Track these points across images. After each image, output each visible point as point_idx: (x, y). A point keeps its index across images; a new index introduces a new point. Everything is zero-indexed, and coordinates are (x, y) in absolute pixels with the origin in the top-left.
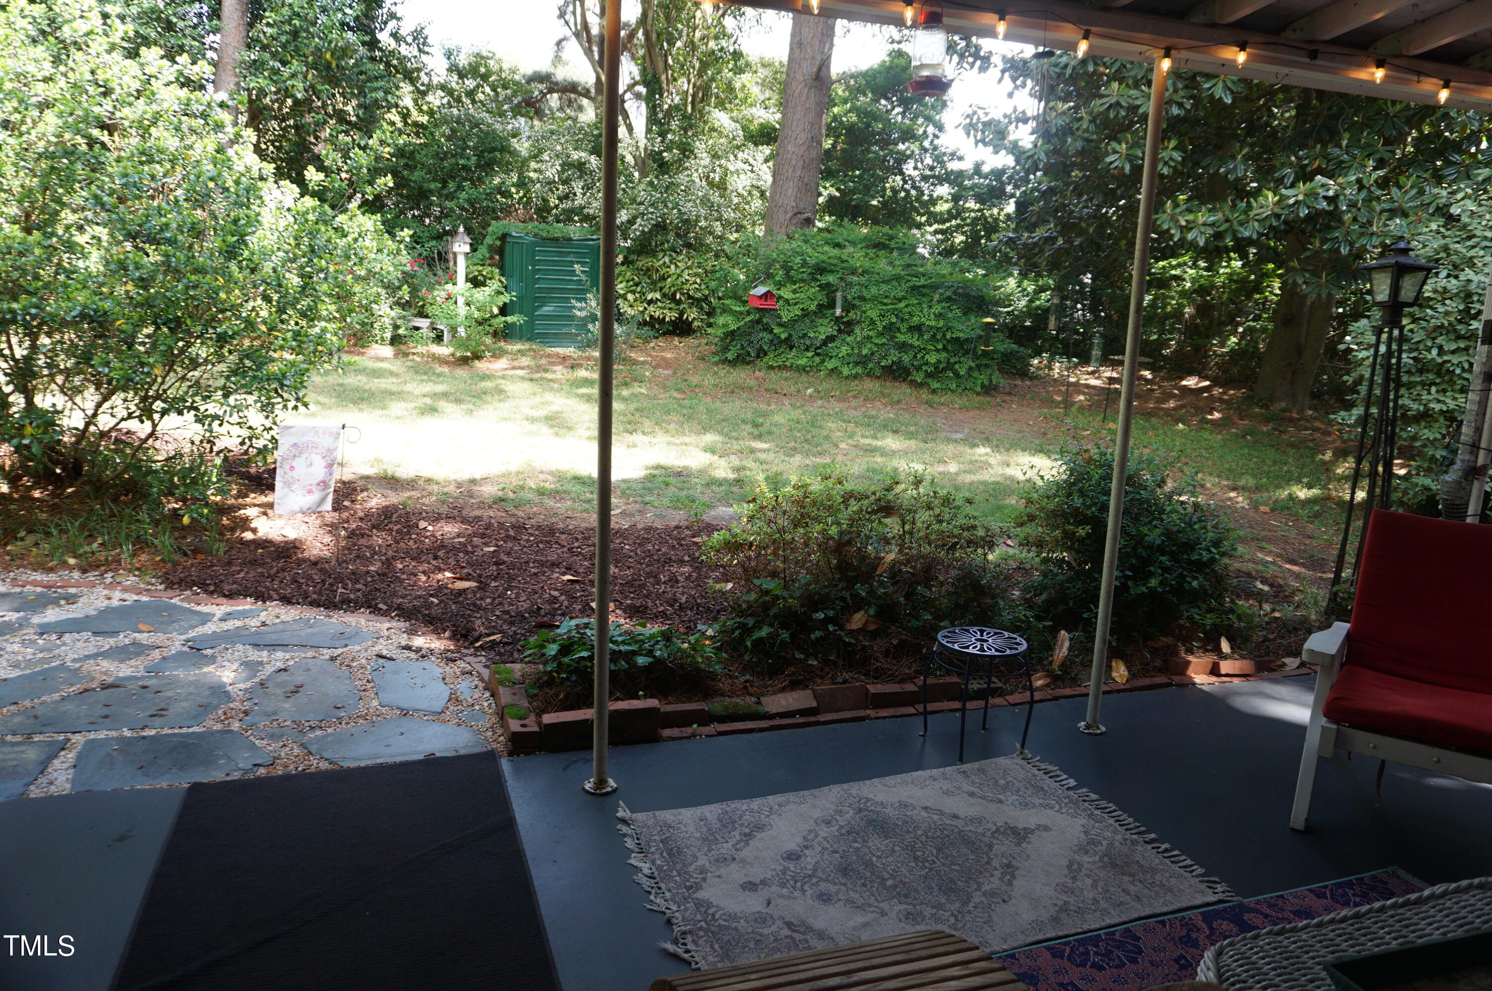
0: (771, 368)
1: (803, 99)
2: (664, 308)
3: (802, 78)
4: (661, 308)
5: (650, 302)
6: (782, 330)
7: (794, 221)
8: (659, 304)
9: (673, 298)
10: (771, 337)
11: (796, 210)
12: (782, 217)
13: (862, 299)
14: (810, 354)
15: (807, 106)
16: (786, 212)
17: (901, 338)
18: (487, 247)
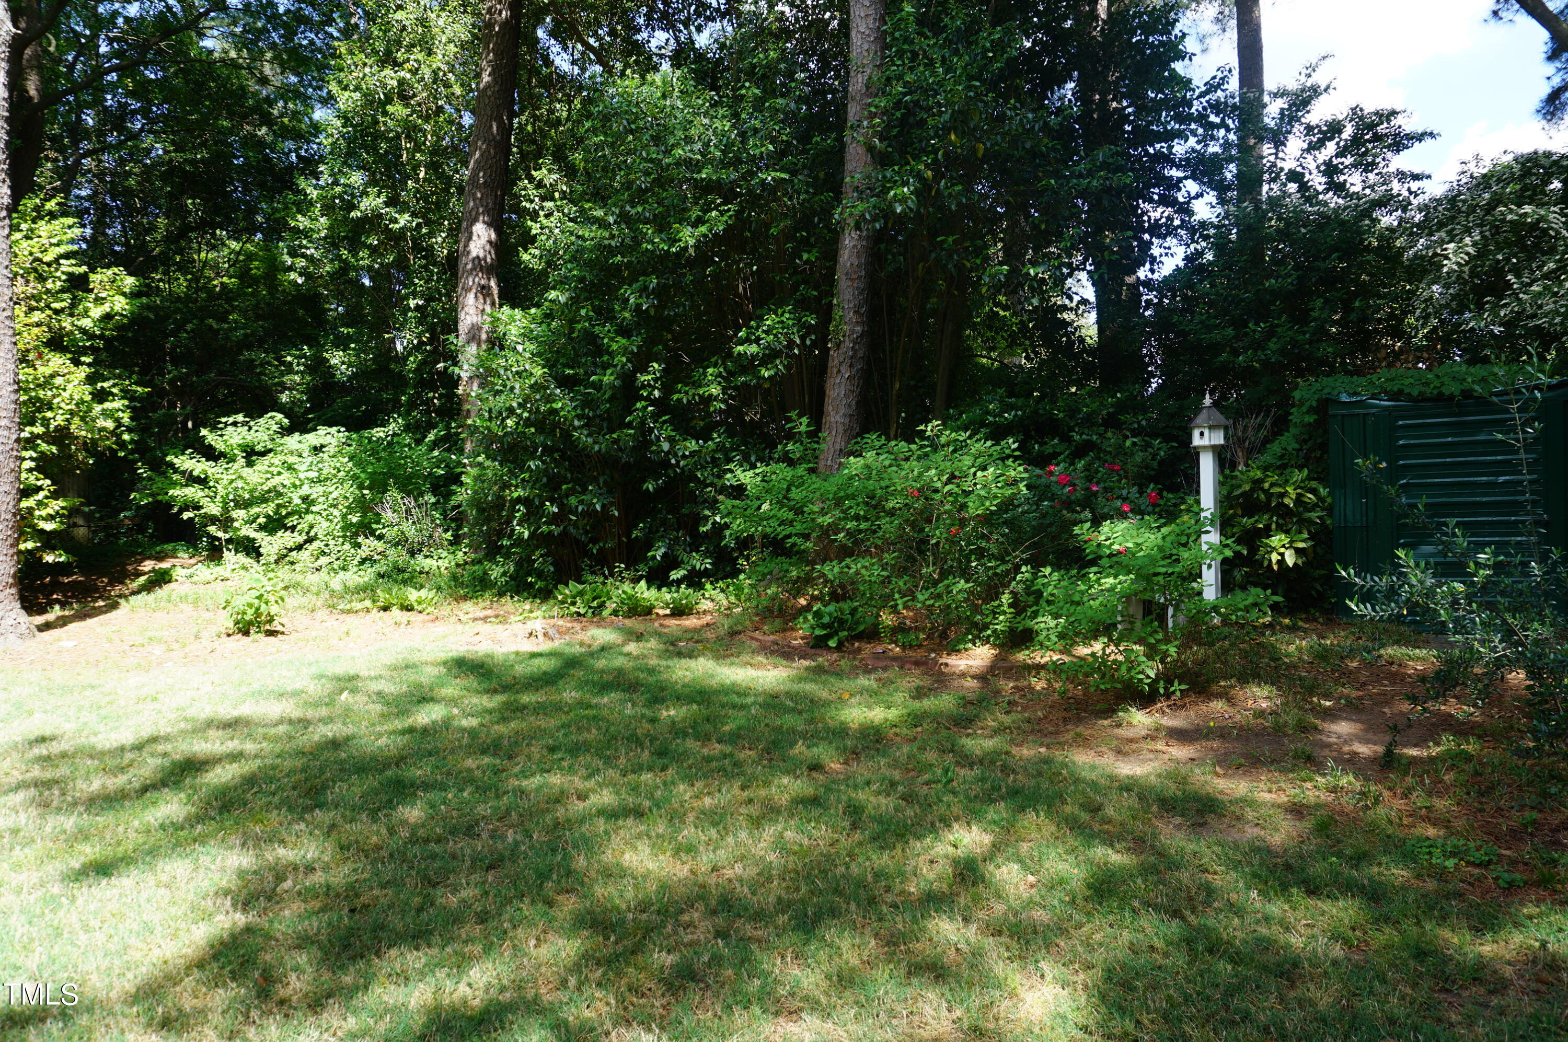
18: (1293, 430)
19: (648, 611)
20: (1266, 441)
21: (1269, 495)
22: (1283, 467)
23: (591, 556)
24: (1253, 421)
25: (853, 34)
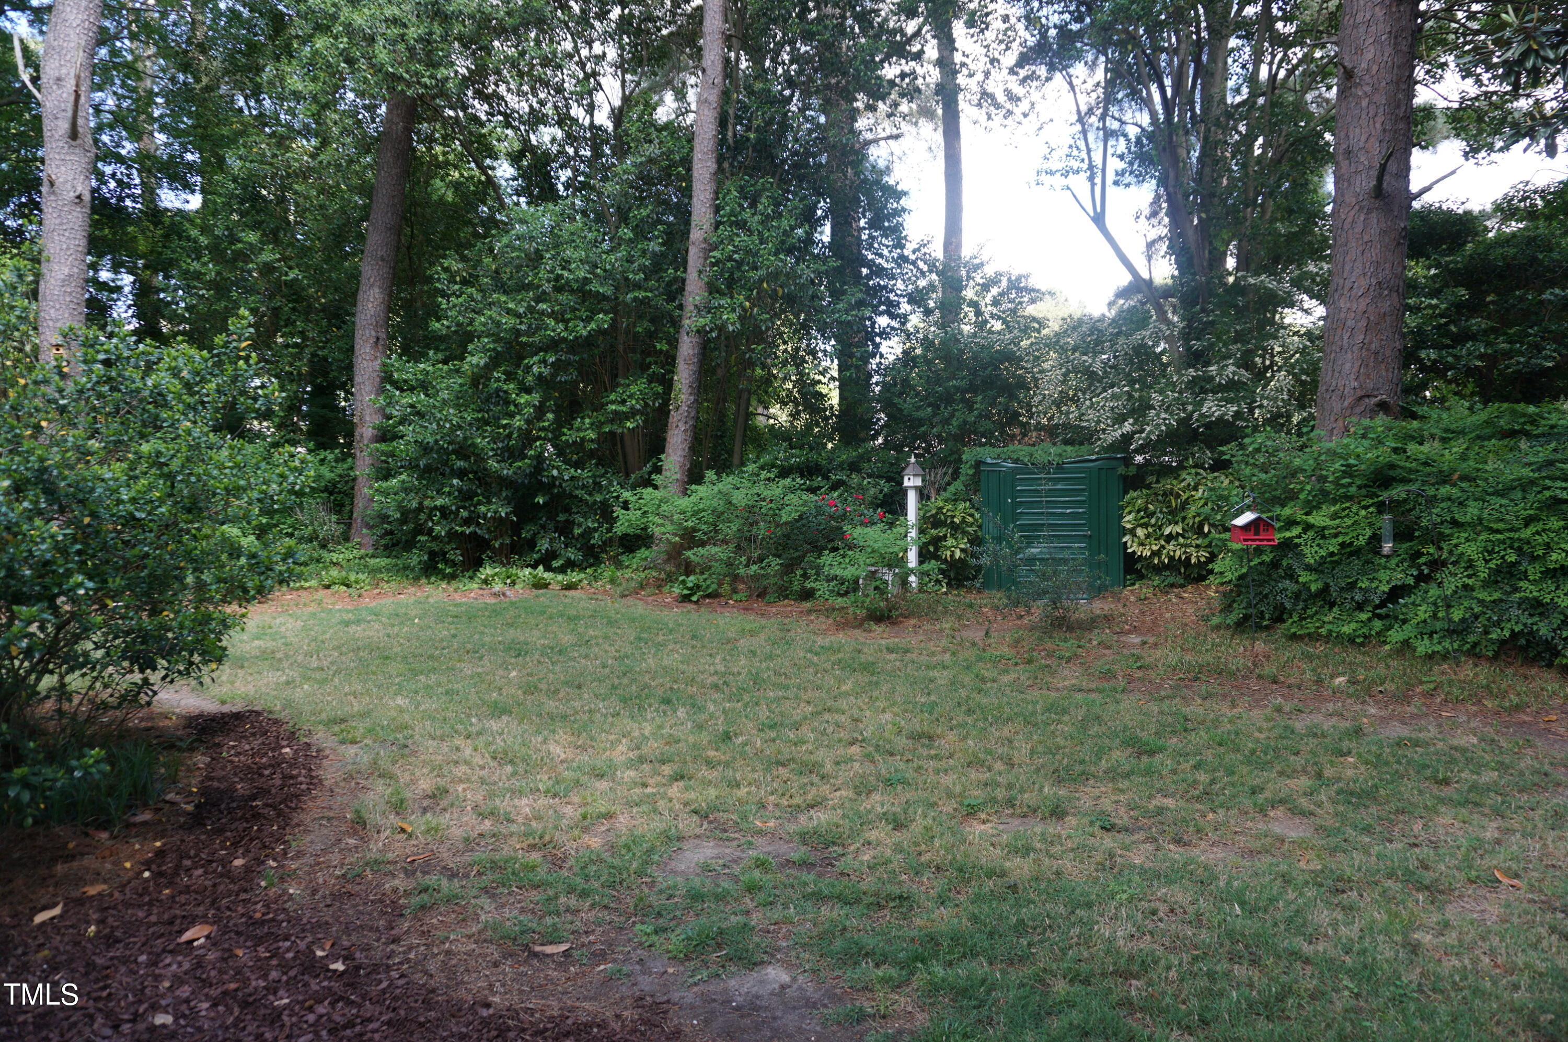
0: (1294, 637)
1: (1359, 228)
2: (1186, 546)
3: (1354, 201)
4: (1182, 545)
5: (1169, 538)
6: (1314, 577)
7: (1358, 410)
8: (1181, 540)
9: (1199, 531)
10: (1295, 587)
11: (1360, 393)
12: (1337, 406)
13: (1455, 523)
14: (1364, 616)
15: (1366, 238)
16: (1343, 397)
17: (1529, 590)
18: (962, 478)
19: (546, 586)
20: (949, 484)
21: (946, 517)
22: (956, 500)
23: (493, 550)
24: (940, 471)
25: (695, 199)
